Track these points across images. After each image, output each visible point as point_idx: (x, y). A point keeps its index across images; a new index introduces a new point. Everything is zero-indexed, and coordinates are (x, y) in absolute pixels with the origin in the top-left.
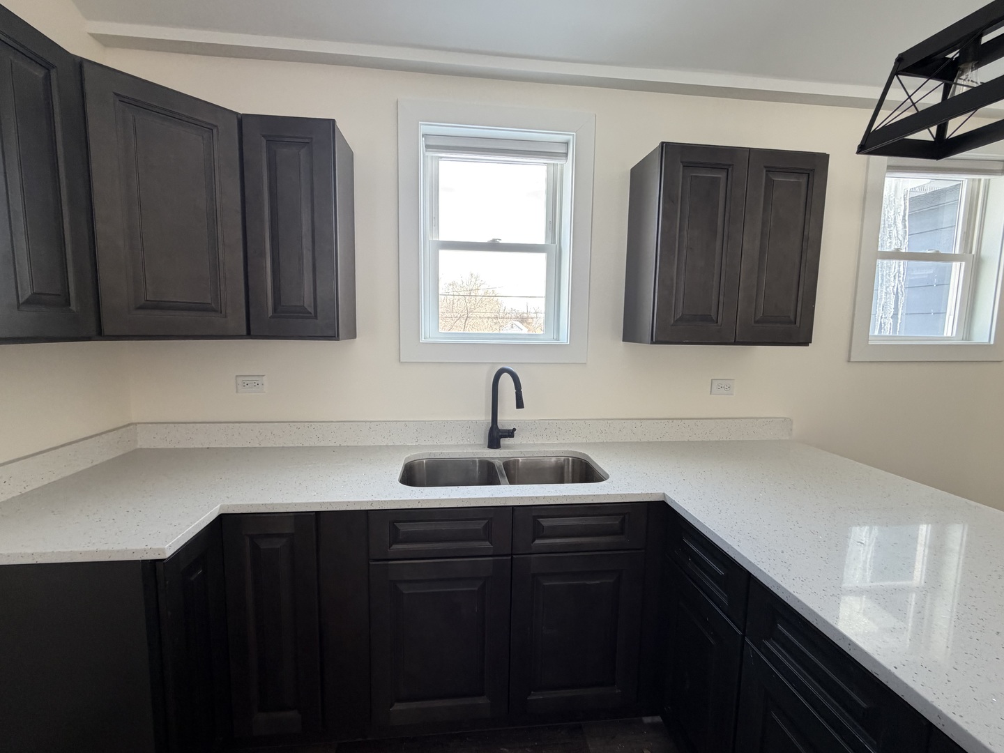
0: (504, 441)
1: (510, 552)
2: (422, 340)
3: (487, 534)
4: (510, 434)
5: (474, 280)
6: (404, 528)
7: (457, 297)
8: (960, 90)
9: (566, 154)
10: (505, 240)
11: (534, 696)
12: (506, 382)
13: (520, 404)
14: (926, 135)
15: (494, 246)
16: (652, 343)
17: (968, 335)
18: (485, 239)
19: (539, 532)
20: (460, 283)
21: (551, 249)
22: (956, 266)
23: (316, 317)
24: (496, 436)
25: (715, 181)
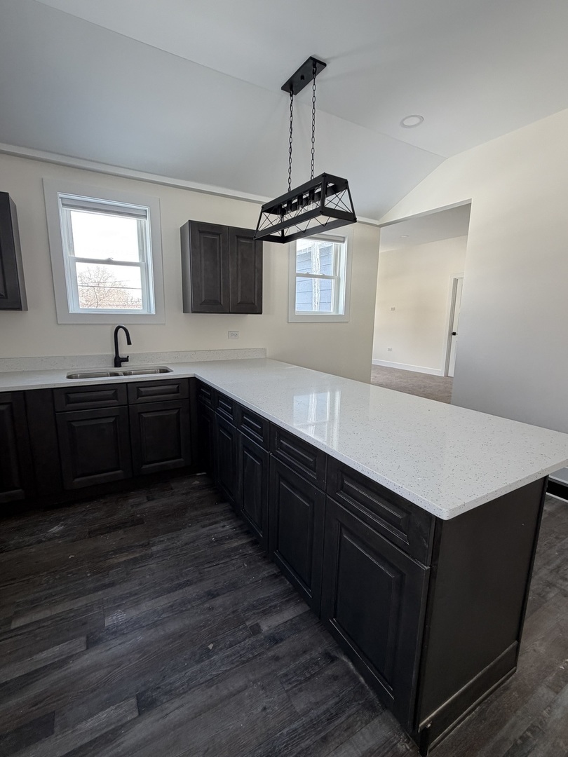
0: (123, 364)
1: (126, 403)
2: (70, 312)
3: (115, 396)
4: (126, 360)
5: (101, 273)
6: (72, 396)
7: (87, 288)
8: (285, 219)
9: (146, 217)
10: (115, 259)
11: (144, 467)
12: (121, 333)
13: (129, 343)
14: (278, 234)
15: (109, 262)
16: (193, 312)
17: (338, 311)
18: (104, 258)
19: (139, 395)
20: (88, 275)
21: (142, 265)
22: (333, 281)
23: (7, 298)
24: (118, 361)
25: (214, 240)
